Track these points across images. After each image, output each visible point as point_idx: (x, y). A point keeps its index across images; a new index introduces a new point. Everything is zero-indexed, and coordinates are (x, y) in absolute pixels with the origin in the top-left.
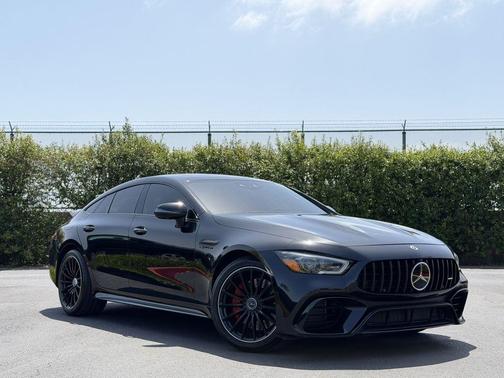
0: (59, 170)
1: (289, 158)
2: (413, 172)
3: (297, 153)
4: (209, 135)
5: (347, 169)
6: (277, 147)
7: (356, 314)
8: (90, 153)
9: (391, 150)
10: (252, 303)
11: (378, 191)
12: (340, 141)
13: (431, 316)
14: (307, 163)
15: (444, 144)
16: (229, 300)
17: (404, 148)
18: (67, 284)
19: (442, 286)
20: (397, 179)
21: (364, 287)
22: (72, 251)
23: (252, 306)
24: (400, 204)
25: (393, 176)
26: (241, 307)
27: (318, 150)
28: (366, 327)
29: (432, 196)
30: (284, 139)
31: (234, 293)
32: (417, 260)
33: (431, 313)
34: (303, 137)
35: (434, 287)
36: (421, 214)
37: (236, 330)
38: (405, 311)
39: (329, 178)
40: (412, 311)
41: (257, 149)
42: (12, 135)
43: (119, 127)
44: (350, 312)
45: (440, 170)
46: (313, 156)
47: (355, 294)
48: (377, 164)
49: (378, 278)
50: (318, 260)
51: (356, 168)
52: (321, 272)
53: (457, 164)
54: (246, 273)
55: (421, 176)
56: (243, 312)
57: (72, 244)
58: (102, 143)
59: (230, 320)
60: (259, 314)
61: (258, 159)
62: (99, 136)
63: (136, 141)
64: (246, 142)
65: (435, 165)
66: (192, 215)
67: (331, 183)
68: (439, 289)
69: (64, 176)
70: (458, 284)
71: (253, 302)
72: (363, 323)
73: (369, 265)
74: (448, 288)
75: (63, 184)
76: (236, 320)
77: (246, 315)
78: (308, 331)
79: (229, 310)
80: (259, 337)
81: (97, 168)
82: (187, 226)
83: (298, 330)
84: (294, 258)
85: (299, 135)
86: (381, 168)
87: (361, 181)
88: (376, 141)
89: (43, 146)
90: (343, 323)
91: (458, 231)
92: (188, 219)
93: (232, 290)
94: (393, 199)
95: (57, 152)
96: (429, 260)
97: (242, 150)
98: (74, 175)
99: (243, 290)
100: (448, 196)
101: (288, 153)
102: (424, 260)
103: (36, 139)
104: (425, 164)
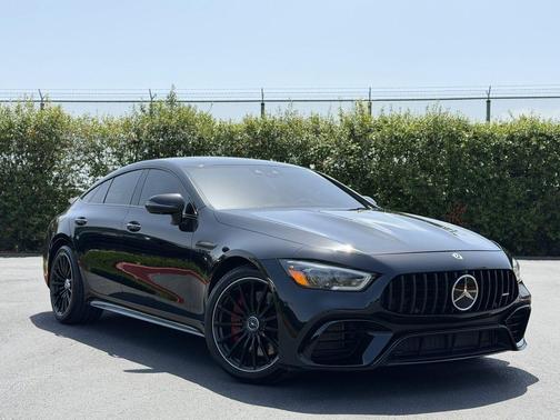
0: (94, 144)
1: (352, 131)
2: (497, 147)
3: (362, 125)
4: (263, 105)
5: (419, 145)
6: (338, 118)
7: (380, 340)
8: (127, 126)
9: (472, 123)
10: (253, 323)
11: (454, 170)
12: (412, 111)
13: (479, 341)
14: (373, 136)
15: (536, 114)
16: (226, 318)
17: (488, 119)
18: (60, 286)
19: (495, 304)
20: (478, 155)
21: (389, 307)
22: (64, 247)
23: (252, 327)
24: (480, 185)
25: (473, 152)
26: (241, 327)
27: (386, 122)
28: (392, 357)
29: (518, 175)
30: (348, 109)
31: (232, 310)
32: (460, 273)
33: (480, 337)
34: (370, 107)
35: (483, 306)
36: (505, 197)
37: (233, 356)
38: (446, 336)
39: (398, 155)
40: (454, 335)
41: (316, 120)
42: (42, 105)
43: (162, 96)
44: (372, 337)
45: (528, 145)
46: (379, 128)
47: (378, 315)
48: (454, 138)
49: (409, 295)
50: (332, 272)
51: (431, 143)
52: (335, 288)
53: (549, 138)
54: (246, 286)
55: (505, 152)
56: (242, 333)
57: (63, 239)
58: (140, 113)
59: (228, 342)
60: (261, 336)
61: (317, 132)
62: (137, 106)
63: (179, 111)
64: (304, 113)
65: (523, 139)
66: (190, 210)
67: (400, 161)
68: (490, 308)
69: (99, 151)
70: (517, 301)
71: (255, 322)
72: (388, 352)
73: (397, 279)
74: (502, 306)
75: (97, 160)
76: (234, 342)
77: (246, 337)
78: (316, 362)
79: (227, 330)
80: (261, 366)
81: (134, 142)
82: (185, 223)
83: (305, 361)
84: (301, 269)
85: (365, 104)
86: (459, 143)
87: (435, 158)
88: (454, 112)
89: (75, 117)
90: (362, 352)
91: (549, 216)
92: (186, 214)
93: (229, 306)
94: (473, 180)
95: (91, 123)
96: (476, 272)
97: (298, 122)
98: (109, 150)
99: (242, 307)
100: (539, 175)
101: (350, 125)
102: (470, 272)
103: (67, 110)
104: (512, 138)
